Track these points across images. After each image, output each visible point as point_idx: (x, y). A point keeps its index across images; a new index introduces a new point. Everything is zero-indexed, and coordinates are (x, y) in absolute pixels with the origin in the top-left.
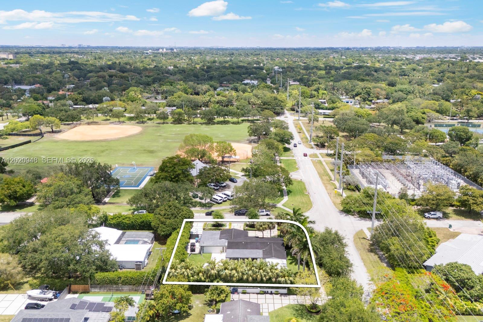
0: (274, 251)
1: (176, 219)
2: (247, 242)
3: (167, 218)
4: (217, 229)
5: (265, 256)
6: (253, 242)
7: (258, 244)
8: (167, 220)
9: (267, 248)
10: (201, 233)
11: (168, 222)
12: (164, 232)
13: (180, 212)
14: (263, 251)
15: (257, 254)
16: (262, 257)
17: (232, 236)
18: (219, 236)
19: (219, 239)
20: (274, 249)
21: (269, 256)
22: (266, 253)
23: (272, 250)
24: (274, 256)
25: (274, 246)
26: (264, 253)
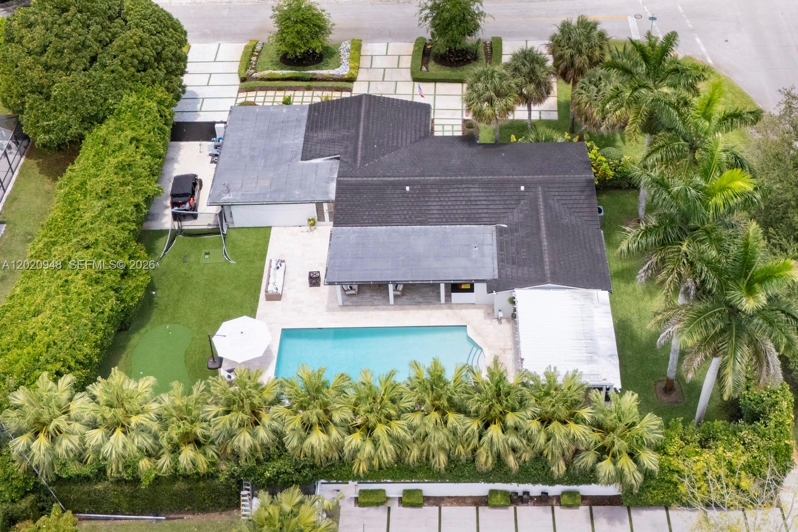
0: (550, 234)
1: (96, 73)
2: (424, 185)
3: (56, 67)
4: (297, 79)
5: (509, 270)
6: (450, 183)
7: (475, 190)
8: (56, 75)
9: (516, 216)
10: (225, 117)
11: (62, 85)
12: (47, 132)
13: (114, 36)
14: (500, 232)
15: (474, 256)
16: (496, 272)
17: (360, 143)
18: (303, 139)
19: (300, 156)
20: (547, 224)
21: (526, 268)
22: (513, 249)
23: (539, 228)
24: (553, 273)
25: (547, 207)
26: (501, 246)
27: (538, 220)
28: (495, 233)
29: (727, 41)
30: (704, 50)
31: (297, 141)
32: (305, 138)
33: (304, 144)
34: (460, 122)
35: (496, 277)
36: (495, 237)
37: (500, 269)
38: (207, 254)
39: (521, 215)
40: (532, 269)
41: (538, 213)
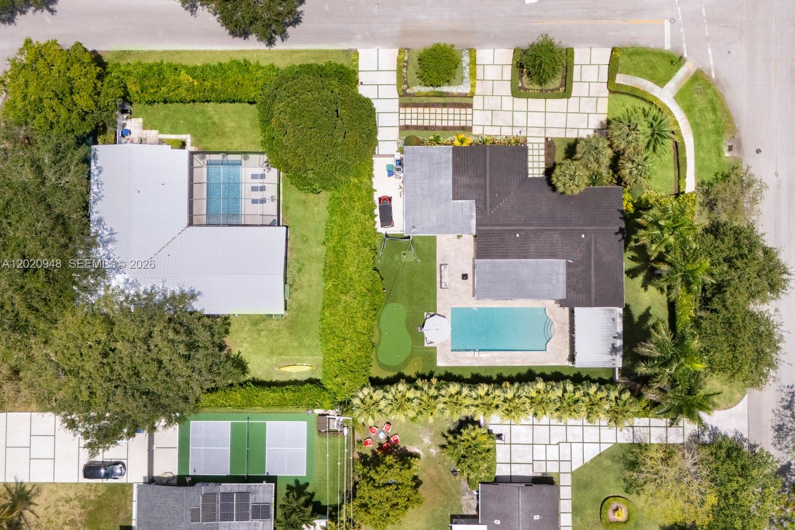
2: (527, 233)
4: (436, 96)
5: (572, 294)
6: (543, 232)
7: (556, 236)
9: (578, 255)
14: (568, 265)
15: (553, 283)
16: (565, 295)
17: (488, 194)
18: (451, 181)
19: (451, 197)
20: (595, 264)
21: (581, 295)
22: (575, 280)
23: (590, 267)
24: (596, 300)
25: (597, 250)
26: (569, 276)
27: (590, 260)
28: (565, 265)
29: (729, 52)
30: (711, 62)
31: (448, 182)
32: (453, 180)
33: (453, 186)
34: (543, 140)
35: (565, 298)
36: (565, 268)
37: (568, 292)
38: (404, 254)
39: (581, 255)
40: (584, 296)
41: (590, 255)
